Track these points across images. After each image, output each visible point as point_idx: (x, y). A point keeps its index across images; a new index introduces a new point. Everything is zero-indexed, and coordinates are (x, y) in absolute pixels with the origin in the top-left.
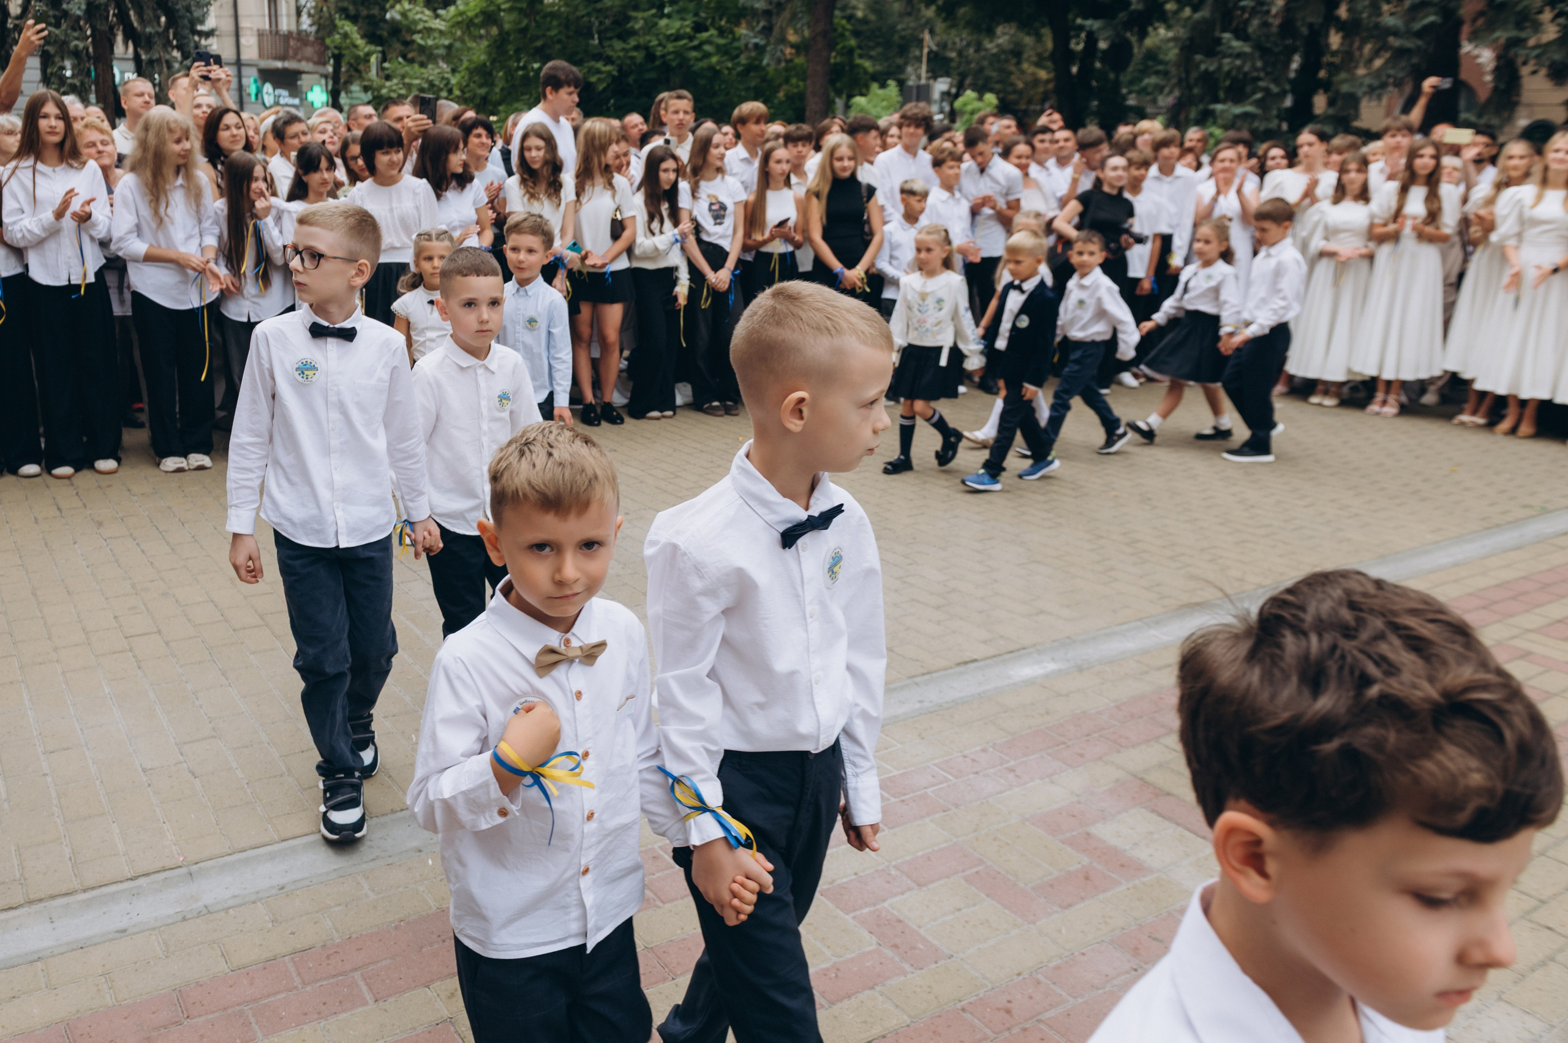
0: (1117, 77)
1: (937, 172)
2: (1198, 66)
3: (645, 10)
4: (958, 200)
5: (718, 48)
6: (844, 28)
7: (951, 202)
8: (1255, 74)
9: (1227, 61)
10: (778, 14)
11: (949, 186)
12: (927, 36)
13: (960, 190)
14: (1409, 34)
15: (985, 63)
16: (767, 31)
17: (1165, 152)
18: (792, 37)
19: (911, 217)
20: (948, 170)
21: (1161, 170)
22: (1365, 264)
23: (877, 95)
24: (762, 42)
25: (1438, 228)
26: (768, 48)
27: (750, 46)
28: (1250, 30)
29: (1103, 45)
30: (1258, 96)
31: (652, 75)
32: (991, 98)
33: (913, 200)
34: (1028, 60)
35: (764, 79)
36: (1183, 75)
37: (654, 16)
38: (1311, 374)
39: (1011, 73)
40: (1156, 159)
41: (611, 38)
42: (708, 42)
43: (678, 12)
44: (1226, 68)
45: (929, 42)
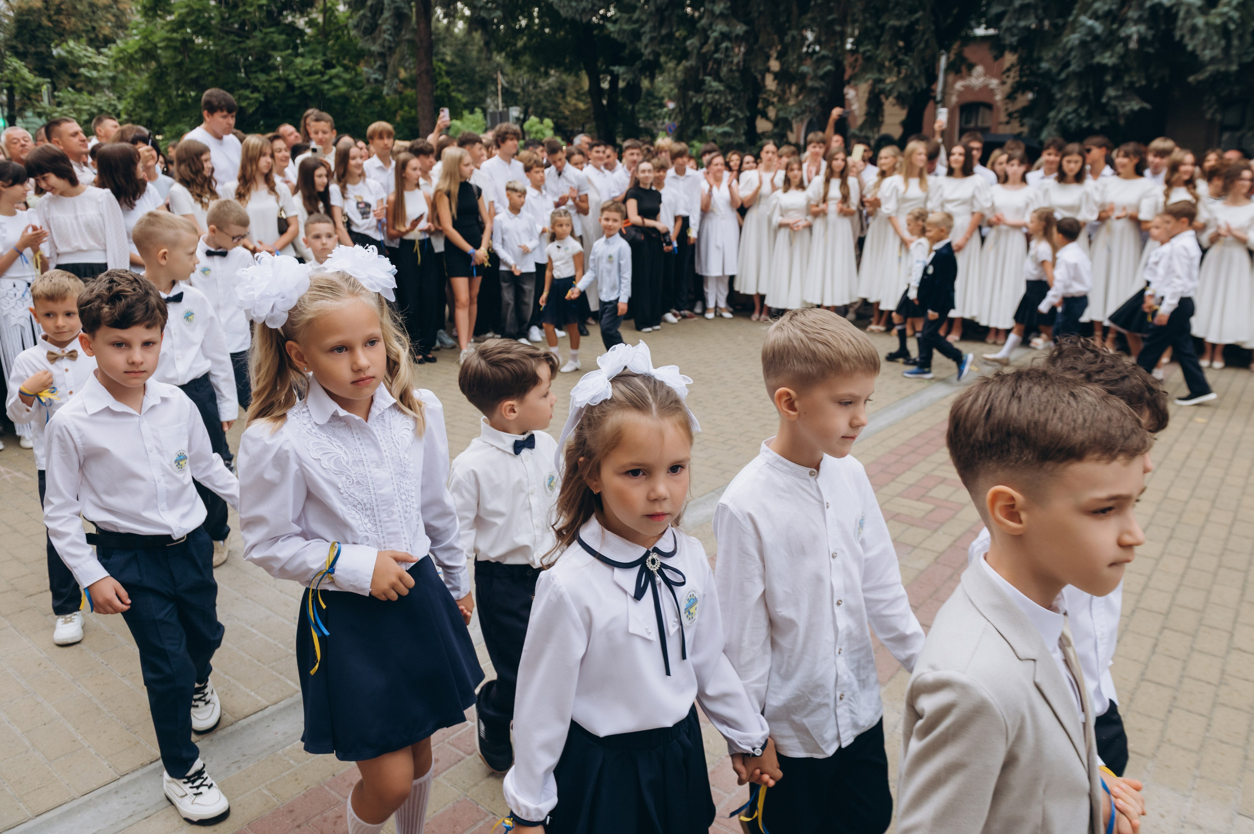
0: (633, 108)
1: (528, 176)
2: (691, 100)
3: (282, 50)
4: (545, 197)
5: (345, 81)
6: (440, 68)
7: (540, 197)
8: (728, 105)
9: (709, 96)
10: (391, 55)
11: (538, 185)
12: (500, 77)
13: (545, 189)
14: (816, 77)
15: (542, 97)
16: (384, 68)
17: (680, 160)
18: (403, 74)
19: (515, 209)
20: (536, 174)
21: (677, 171)
22: (806, 232)
23: (468, 119)
24: (381, 78)
25: (848, 207)
26: (386, 82)
27: (371, 80)
28: (722, 74)
29: (621, 84)
30: (731, 120)
31: (293, 101)
32: (548, 122)
33: (515, 195)
34: (570, 95)
35: (383, 106)
36: (682, 106)
37: (290, 55)
38: (781, 306)
39: (559, 104)
40: (673, 163)
41: (255, 72)
42: (337, 76)
43: (310, 52)
44: (709, 101)
45: (501, 80)
